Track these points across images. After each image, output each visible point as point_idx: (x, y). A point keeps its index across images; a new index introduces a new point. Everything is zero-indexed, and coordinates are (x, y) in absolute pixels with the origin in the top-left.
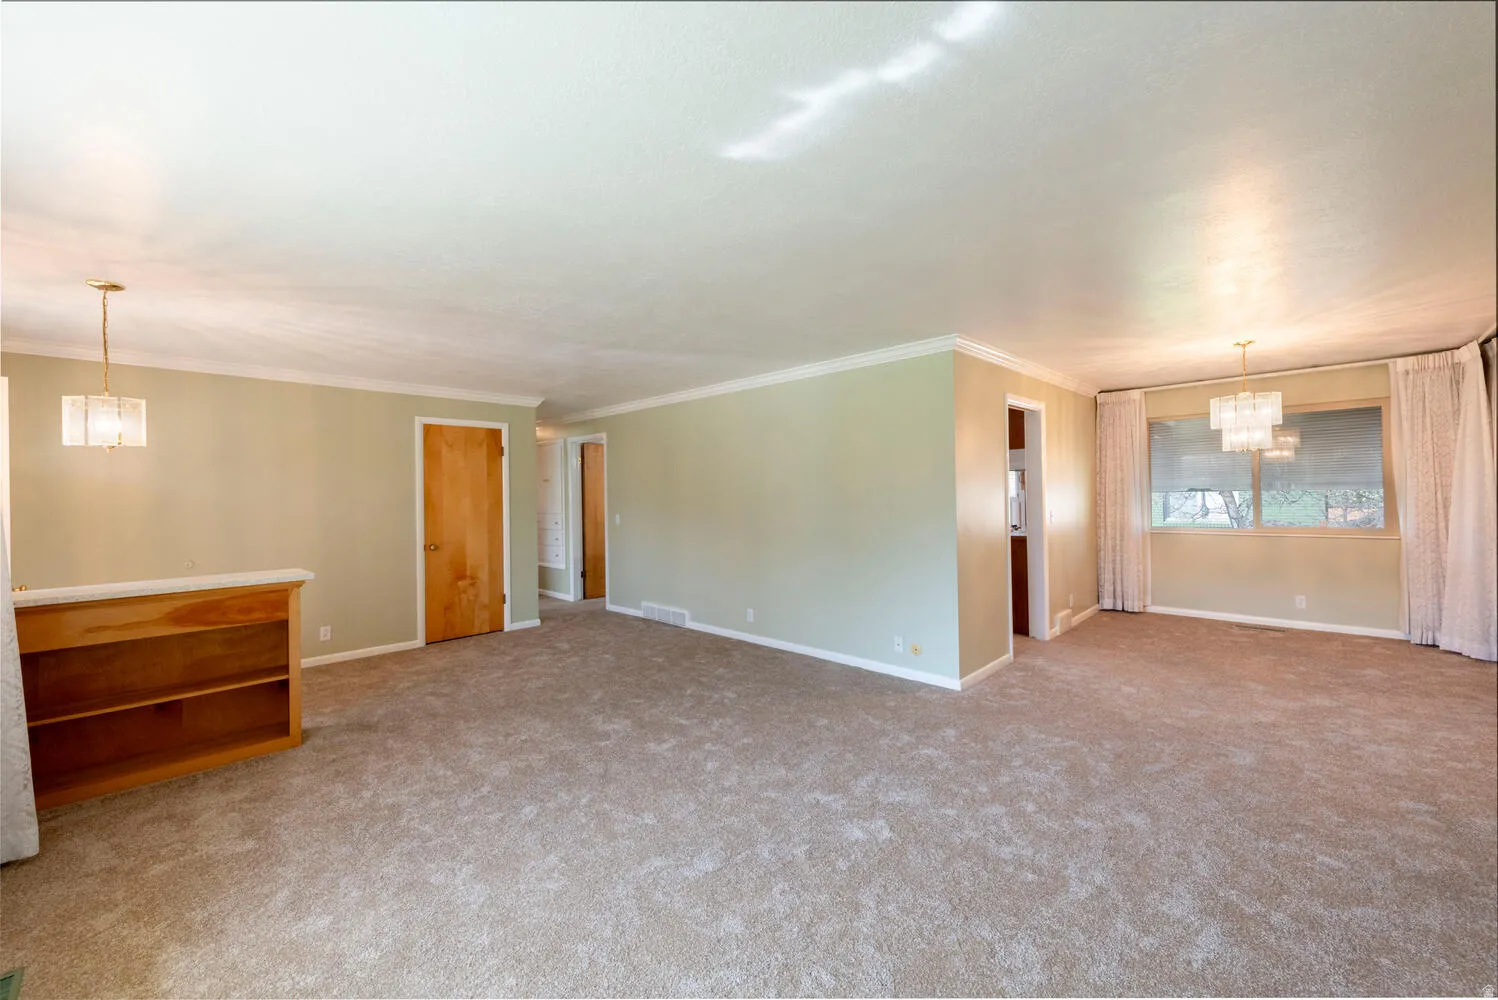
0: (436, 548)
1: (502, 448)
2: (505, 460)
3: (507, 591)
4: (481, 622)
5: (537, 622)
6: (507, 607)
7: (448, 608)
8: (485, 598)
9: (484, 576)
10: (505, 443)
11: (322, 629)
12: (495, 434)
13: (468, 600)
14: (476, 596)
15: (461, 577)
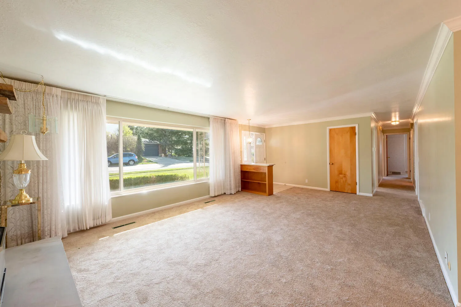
0: (333, 164)
1: (356, 133)
2: (357, 136)
3: (357, 181)
4: (348, 189)
5: (371, 195)
6: (358, 186)
7: (337, 182)
8: (349, 181)
9: (348, 174)
10: (357, 131)
11: (306, 180)
12: (353, 129)
13: (343, 181)
14: (346, 180)
15: (341, 173)
